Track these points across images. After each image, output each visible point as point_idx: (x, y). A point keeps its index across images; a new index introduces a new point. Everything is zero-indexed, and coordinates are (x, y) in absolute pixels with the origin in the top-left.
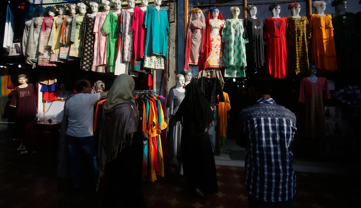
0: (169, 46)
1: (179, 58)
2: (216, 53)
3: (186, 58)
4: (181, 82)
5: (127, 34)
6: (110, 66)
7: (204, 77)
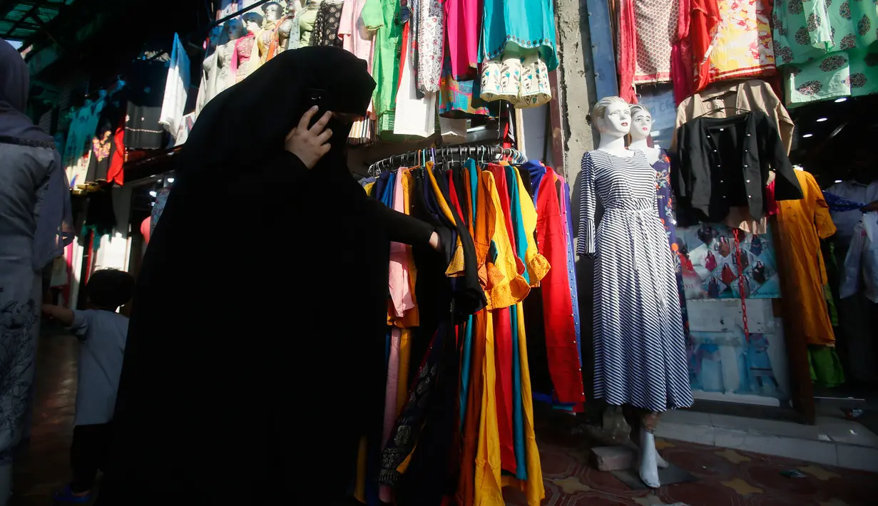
0: (561, 44)
1: (600, 71)
2: (742, 23)
3: (624, 65)
4: (615, 119)
5: (425, 13)
6: (381, 112)
7: (700, 118)
